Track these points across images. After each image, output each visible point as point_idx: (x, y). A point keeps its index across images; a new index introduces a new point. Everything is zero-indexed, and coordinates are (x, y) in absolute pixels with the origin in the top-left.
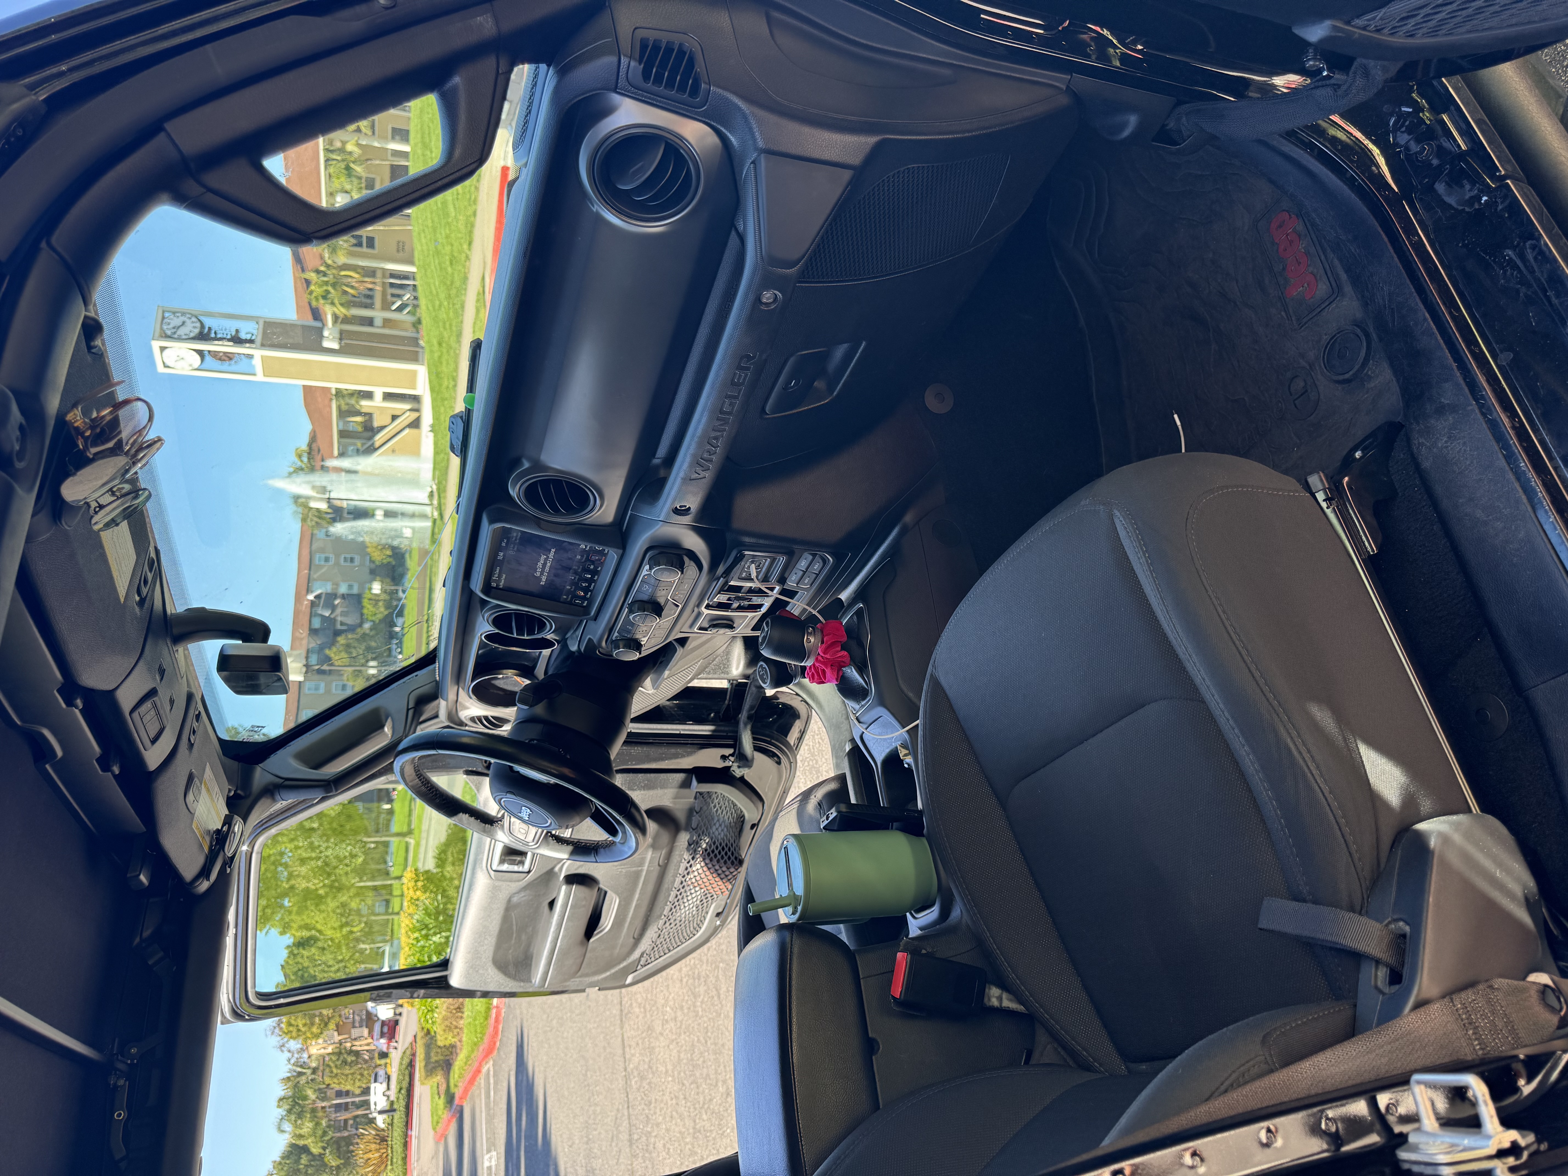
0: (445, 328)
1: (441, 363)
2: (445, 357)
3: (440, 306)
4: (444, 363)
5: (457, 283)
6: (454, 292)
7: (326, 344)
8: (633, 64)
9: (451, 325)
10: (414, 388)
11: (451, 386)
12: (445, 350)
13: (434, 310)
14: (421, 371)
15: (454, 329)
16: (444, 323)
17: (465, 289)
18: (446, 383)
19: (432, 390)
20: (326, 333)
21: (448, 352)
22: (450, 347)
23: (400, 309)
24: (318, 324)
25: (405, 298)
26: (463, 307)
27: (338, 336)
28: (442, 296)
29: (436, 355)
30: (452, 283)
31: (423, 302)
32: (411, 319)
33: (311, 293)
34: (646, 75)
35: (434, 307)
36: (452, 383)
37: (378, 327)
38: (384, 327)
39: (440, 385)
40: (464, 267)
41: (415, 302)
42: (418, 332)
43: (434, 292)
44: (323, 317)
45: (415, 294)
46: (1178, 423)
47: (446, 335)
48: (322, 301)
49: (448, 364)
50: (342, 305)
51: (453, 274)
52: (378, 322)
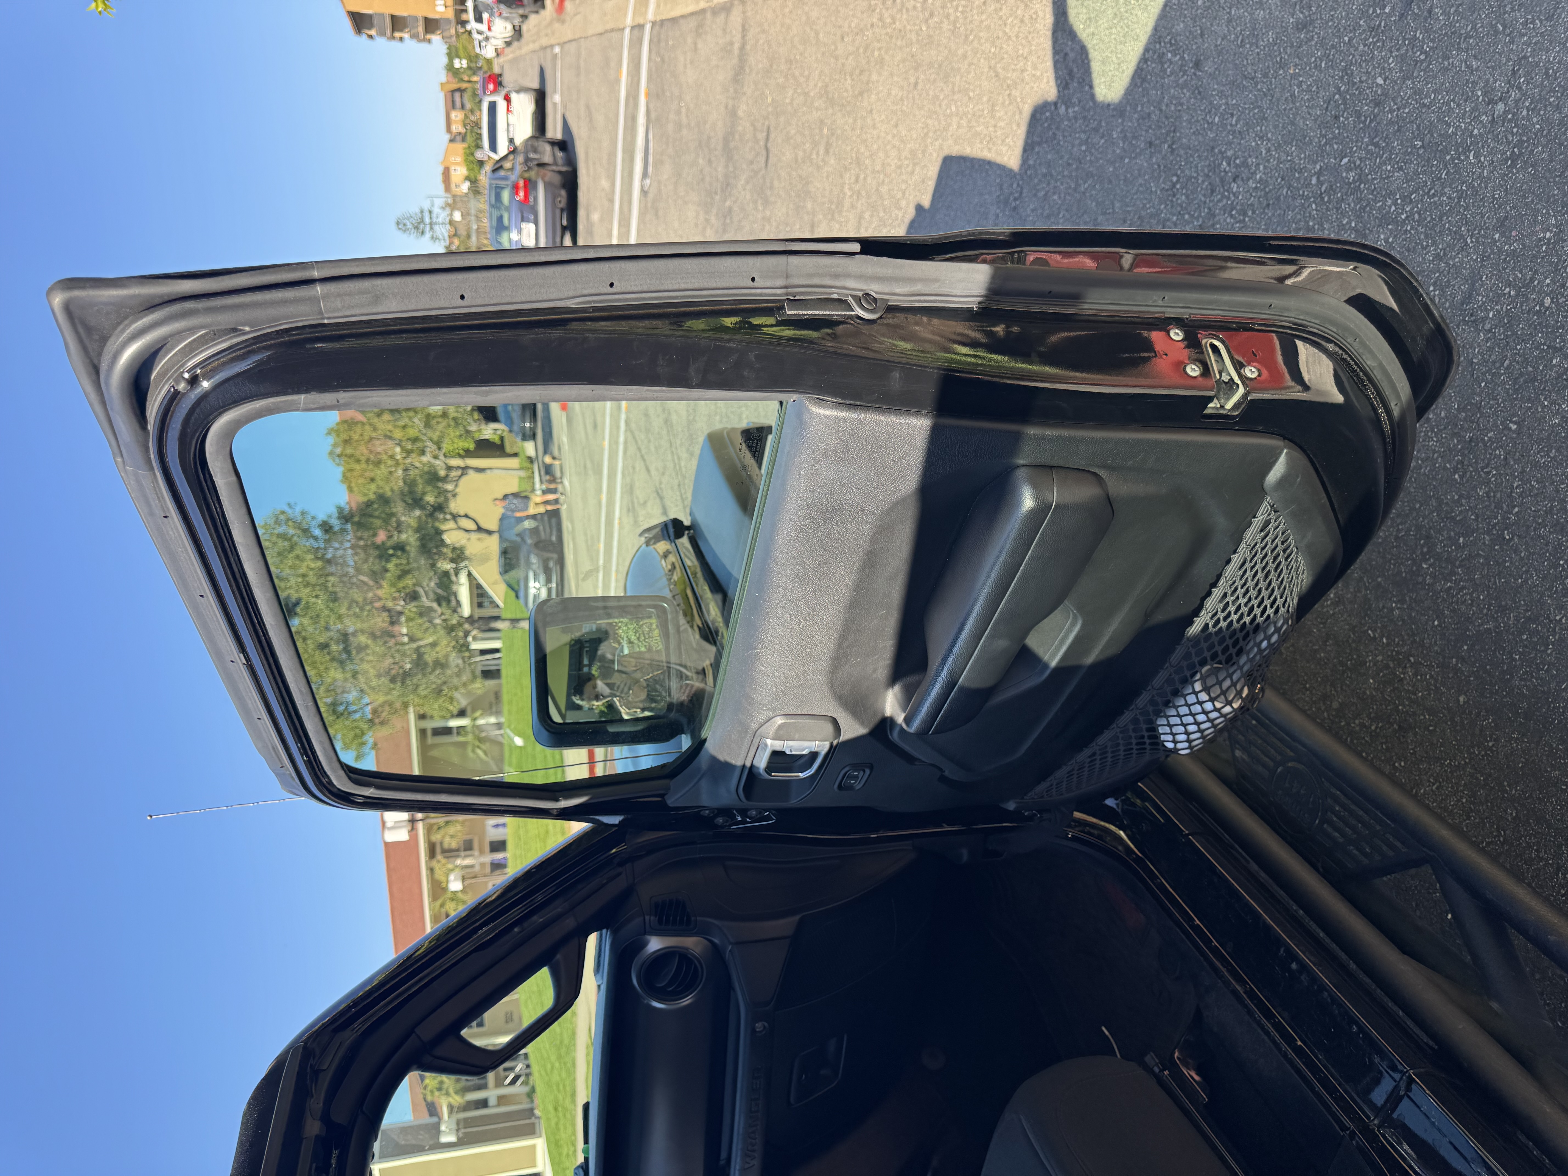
0: (559, 1091)
1: (558, 1129)
2: (562, 1122)
3: (552, 1068)
4: (562, 1127)
5: (566, 1041)
6: (563, 1051)
7: (444, 1139)
8: (652, 918)
9: (564, 1086)
10: (535, 1166)
11: (571, 1153)
12: (561, 1115)
13: (547, 1074)
14: (540, 1144)
15: (568, 1088)
16: (558, 1086)
17: (574, 1045)
18: (565, 1151)
19: (553, 1164)
20: (443, 1128)
21: (565, 1115)
22: (566, 1110)
23: (513, 1082)
24: (434, 1120)
25: (518, 1069)
26: (574, 1064)
27: (454, 1127)
28: (553, 1058)
29: (553, 1122)
30: (561, 1042)
31: (535, 1068)
32: (525, 1089)
33: (425, 1088)
34: (660, 922)
35: (546, 1071)
36: (572, 1149)
37: (493, 1107)
38: (499, 1104)
39: (560, 1154)
40: (571, 1023)
41: (528, 1071)
42: (532, 1101)
43: (545, 1055)
44: (439, 1110)
45: (526, 1062)
46: (1107, 1033)
47: (560, 1097)
48: (437, 1093)
49: (565, 1128)
50: (456, 1093)
51: (561, 1034)
52: (492, 1101)
